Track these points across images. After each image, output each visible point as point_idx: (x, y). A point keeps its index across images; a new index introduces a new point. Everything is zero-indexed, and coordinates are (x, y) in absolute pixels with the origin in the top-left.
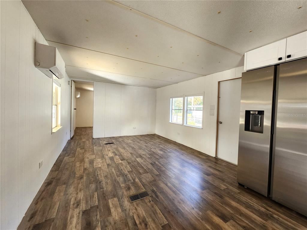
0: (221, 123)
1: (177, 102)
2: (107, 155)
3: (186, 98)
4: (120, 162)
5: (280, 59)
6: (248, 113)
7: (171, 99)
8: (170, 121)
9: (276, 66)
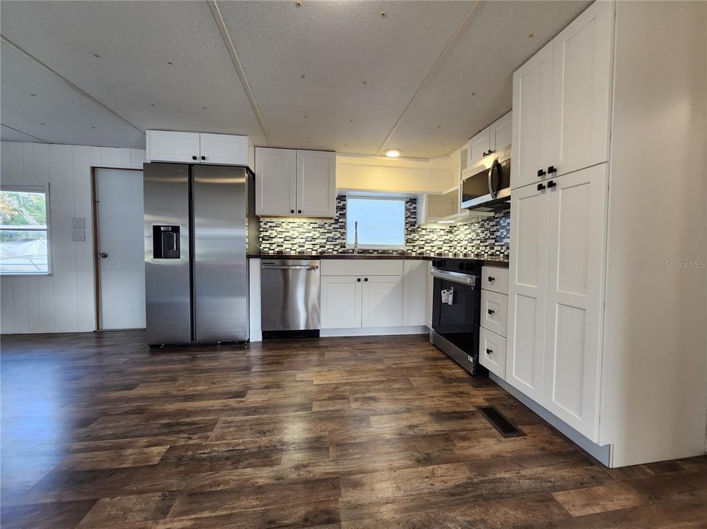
0: (105, 256)
5: (195, 158)
6: (157, 229)
9: (191, 165)
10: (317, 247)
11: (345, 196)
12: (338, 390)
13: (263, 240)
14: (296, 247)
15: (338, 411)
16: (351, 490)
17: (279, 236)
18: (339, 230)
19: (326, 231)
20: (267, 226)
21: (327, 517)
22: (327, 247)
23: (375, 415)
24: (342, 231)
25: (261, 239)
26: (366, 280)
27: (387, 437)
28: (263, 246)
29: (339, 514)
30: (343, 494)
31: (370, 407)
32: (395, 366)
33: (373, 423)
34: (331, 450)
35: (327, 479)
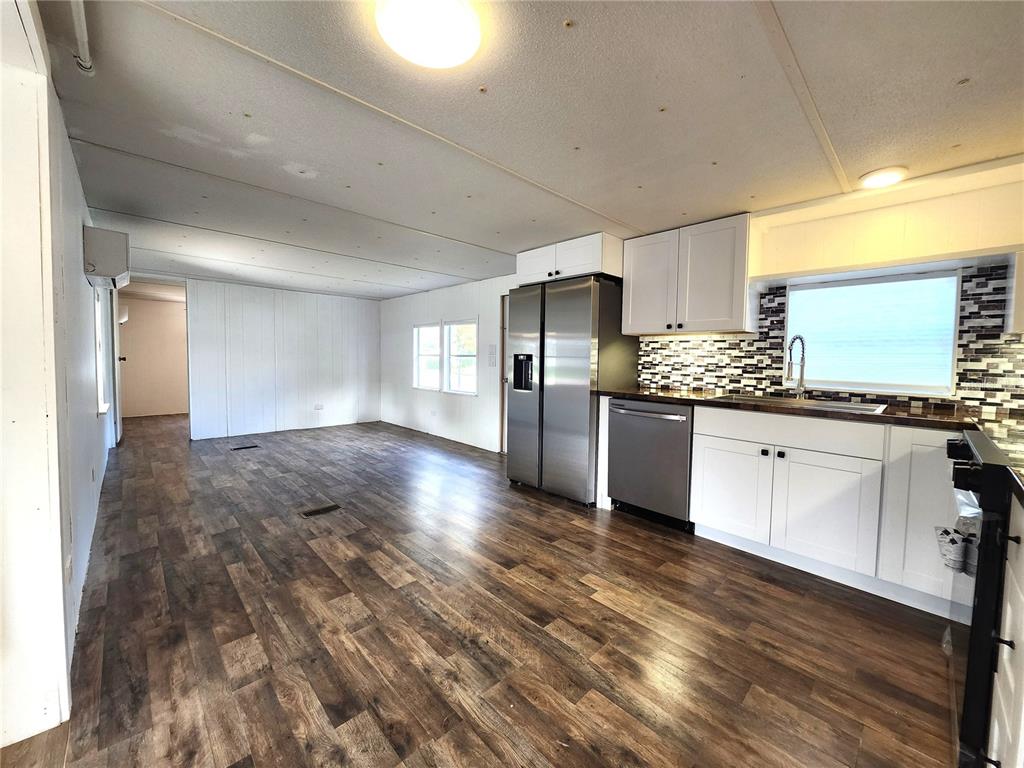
0: (507, 381)
1: (426, 338)
2: (244, 468)
3: (446, 328)
4: (281, 475)
5: (550, 275)
7: (415, 330)
8: (415, 385)
9: (544, 284)
10: (725, 381)
11: (785, 288)
12: (608, 624)
13: (643, 368)
14: (689, 380)
15: (569, 649)
16: (452, 744)
17: (664, 363)
18: (768, 352)
19: (743, 354)
20: (649, 349)
21: (403, 742)
22: (744, 382)
23: (603, 691)
24: (776, 353)
25: (640, 367)
26: (781, 455)
27: (575, 733)
28: (643, 376)
29: (411, 753)
30: (441, 740)
31: (613, 677)
32: (758, 647)
33: (584, 700)
34: (498, 686)
35: (451, 710)
